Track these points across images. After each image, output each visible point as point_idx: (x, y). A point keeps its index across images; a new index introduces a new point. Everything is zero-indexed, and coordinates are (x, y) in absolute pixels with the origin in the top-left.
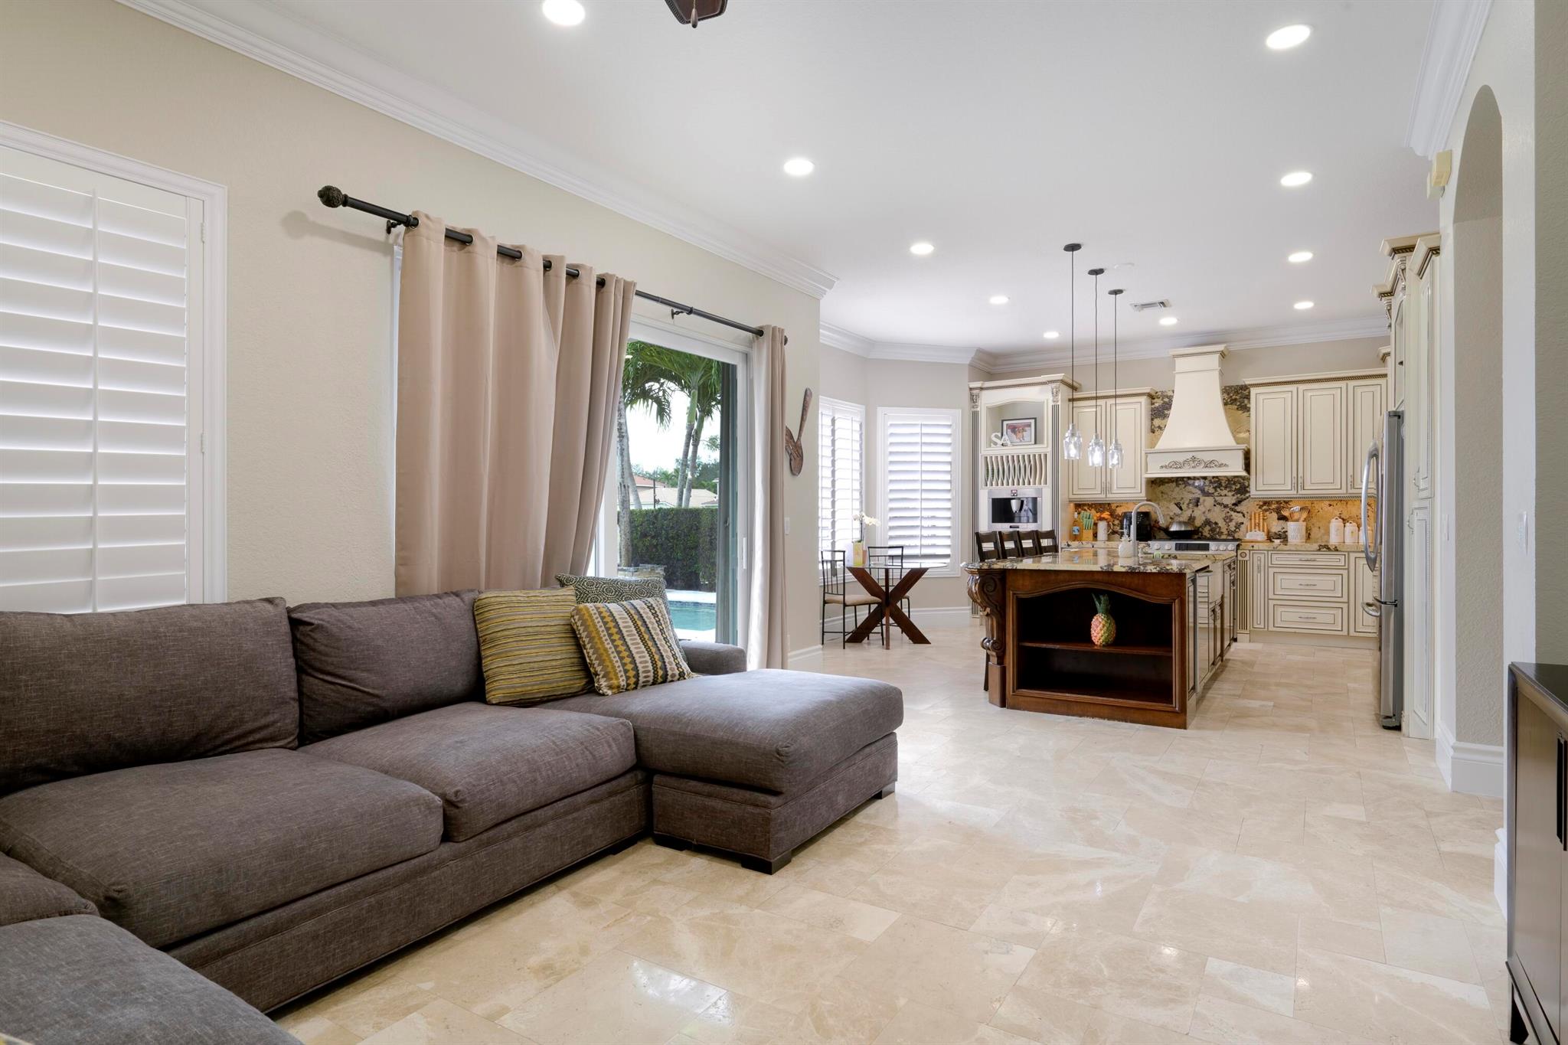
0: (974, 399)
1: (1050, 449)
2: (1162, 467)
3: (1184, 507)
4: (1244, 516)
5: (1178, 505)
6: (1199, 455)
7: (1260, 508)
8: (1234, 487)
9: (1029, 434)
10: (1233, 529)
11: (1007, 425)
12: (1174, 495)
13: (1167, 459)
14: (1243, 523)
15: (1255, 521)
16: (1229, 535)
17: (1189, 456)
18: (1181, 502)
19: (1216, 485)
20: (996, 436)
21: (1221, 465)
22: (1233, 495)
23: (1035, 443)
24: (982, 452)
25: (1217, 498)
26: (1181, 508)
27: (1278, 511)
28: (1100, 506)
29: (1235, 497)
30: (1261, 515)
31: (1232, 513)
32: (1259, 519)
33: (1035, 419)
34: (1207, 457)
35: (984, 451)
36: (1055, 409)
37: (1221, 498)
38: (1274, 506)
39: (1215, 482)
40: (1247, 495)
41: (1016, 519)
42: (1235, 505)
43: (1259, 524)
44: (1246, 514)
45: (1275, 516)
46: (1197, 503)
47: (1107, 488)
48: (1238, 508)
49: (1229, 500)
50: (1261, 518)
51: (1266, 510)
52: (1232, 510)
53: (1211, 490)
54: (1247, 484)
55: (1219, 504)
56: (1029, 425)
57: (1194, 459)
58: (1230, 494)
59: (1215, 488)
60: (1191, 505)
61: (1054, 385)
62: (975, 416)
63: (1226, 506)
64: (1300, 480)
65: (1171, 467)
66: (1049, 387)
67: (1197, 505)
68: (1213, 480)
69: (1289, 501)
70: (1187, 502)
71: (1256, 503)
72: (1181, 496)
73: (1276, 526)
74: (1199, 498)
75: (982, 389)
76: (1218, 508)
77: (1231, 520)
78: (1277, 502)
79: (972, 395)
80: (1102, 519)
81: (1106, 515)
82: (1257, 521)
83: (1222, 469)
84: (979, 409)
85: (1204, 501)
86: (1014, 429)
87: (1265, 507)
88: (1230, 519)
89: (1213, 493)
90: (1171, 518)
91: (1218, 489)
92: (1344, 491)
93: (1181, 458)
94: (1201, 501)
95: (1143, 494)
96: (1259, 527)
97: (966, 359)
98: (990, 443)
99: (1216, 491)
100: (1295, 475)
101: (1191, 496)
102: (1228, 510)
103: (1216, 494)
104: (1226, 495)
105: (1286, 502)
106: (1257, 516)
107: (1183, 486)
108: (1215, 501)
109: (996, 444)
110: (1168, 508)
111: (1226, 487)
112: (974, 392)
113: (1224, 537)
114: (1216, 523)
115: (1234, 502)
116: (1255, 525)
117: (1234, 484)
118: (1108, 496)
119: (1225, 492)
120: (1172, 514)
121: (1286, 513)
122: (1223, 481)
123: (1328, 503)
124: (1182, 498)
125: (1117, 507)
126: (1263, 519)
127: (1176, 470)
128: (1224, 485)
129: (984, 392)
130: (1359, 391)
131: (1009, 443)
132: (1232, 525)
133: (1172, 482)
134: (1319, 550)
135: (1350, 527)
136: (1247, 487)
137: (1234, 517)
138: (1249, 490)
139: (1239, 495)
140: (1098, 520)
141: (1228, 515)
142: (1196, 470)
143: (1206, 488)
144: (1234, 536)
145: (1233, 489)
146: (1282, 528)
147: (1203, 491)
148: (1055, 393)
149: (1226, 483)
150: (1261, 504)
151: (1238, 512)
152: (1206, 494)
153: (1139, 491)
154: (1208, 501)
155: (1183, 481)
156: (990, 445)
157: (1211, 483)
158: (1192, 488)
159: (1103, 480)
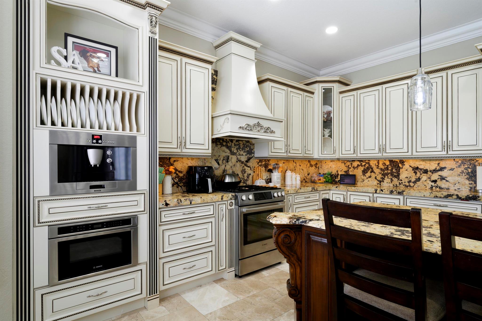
1: (146, 88)
2: (240, 127)
3: (220, 162)
5: (216, 160)
6: (262, 122)
7: (258, 164)
8: (246, 149)
9: (107, 65)
10: (246, 178)
11: (73, 42)
14: (251, 174)
15: (257, 173)
16: (244, 183)
17: (255, 121)
18: (219, 159)
19: (238, 147)
20: (59, 52)
21: (272, 132)
22: (246, 155)
24: (37, 67)
25: (239, 157)
26: (219, 164)
27: (266, 166)
29: (247, 157)
30: (259, 169)
31: (246, 167)
32: (259, 171)
33: (117, 48)
34: (265, 124)
35: (41, 68)
36: (153, 42)
38: (263, 163)
39: (237, 145)
40: (253, 155)
42: (247, 161)
44: (252, 168)
45: (264, 168)
46: (227, 159)
47: (181, 143)
48: (249, 164)
49: (244, 158)
50: (259, 170)
51: (260, 166)
52: (245, 165)
53: (235, 151)
54: (253, 146)
55: (239, 161)
57: (259, 124)
58: (244, 154)
59: (237, 149)
60: (224, 161)
61: (153, 11)
63: (242, 163)
66: (146, 11)
67: (228, 162)
68: (236, 143)
69: (270, 160)
70: (222, 159)
71: (256, 161)
72: (218, 154)
74: (229, 156)
76: (238, 164)
77: (245, 173)
78: (265, 160)
80: (169, 173)
81: (171, 169)
82: (258, 173)
83: (272, 135)
85: (232, 158)
86: (83, 52)
87: (260, 164)
88: (244, 171)
89: (236, 153)
91: (239, 150)
93: (252, 122)
94: (230, 158)
95: (210, 151)
99: (238, 151)
100: (286, 143)
101: (224, 154)
102: (243, 165)
103: (238, 154)
104: (242, 155)
105: (269, 161)
106: (257, 170)
107: (220, 146)
108: (237, 159)
109: (59, 64)
111: (242, 149)
115: (246, 159)
116: (257, 175)
117: (247, 147)
119: (242, 152)
121: (270, 167)
122: (241, 145)
124: (219, 156)
125: (175, 161)
126: (260, 171)
127: (248, 132)
128: (241, 147)
130: (307, 98)
131: (79, 67)
132: (246, 175)
134: (312, 191)
136: (252, 150)
137: (246, 170)
138: (253, 152)
139: (249, 155)
140: (166, 174)
141: (244, 168)
142: (259, 133)
143: (233, 149)
144: (246, 184)
145: (246, 151)
146: (267, 177)
147: (231, 151)
148: (154, 23)
149: (243, 146)
150: (258, 161)
151: (248, 167)
152: (233, 153)
153: (207, 148)
154: (233, 159)
155: (220, 142)
156: (49, 62)
157: (235, 145)
158: (224, 148)
159: (179, 135)
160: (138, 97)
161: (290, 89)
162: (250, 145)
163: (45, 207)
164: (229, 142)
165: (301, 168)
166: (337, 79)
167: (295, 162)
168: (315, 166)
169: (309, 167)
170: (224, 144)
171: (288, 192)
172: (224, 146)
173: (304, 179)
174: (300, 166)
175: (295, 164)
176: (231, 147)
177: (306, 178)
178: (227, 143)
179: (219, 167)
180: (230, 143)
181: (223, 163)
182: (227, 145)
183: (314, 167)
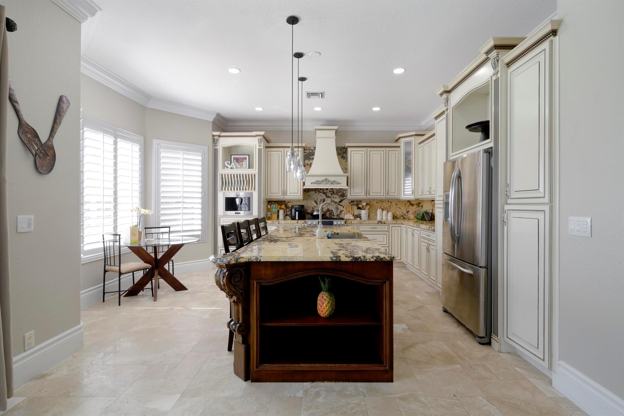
0: (215, 142)
1: (257, 171)
2: (312, 183)
3: (318, 203)
4: (343, 207)
5: (315, 201)
6: (329, 178)
7: (350, 203)
8: (339, 194)
9: (246, 163)
10: (339, 213)
11: (234, 157)
12: (314, 197)
13: (314, 179)
14: (343, 211)
15: (348, 209)
18: (317, 200)
19: (332, 192)
20: (228, 163)
21: (338, 183)
22: (339, 198)
23: (249, 168)
24: (220, 171)
25: (333, 199)
26: (317, 204)
27: (357, 205)
28: (280, 203)
29: (340, 199)
30: (350, 207)
31: (339, 206)
32: (350, 209)
33: (249, 155)
34: (331, 179)
35: (221, 171)
36: (260, 150)
37: (334, 199)
38: (355, 203)
39: (331, 191)
40: (345, 198)
41: (239, 209)
42: (340, 202)
43: (350, 211)
45: (356, 207)
46: (324, 201)
47: (285, 193)
48: (341, 204)
49: (337, 200)
50: (350, 208)
51: (352, 205)
52: (339, 204)
53: (330, 195)
54: (344, 193)
55: (333, 201)
56: (246, 159)
57: (326, 180)
58: (338, 197)
59: (331, 194)
60: (321, 202)
61: (259, 138)
62: (215, 152)
63: (336, 203)
64: (368, 192)
65: (316, 183)
66: (257, 138)
68: (331, 190)
69: (361, 201)
70: (319, 201)
71: (348, 201)
73: (356, 212)
74: (325, 199)
75: (219, 136)
76: (333, 203)
77: (338, 209)
78: (357, 201)
79: (214, 140)
80: (281, 209)
81: (283, 206)
82: (349, 210)
83: (338, 185)
84: (218, 147)
85: (327, 200)
86: (237, 160)
87: (352, 203)
88: (337, 209)
89: (331, 197)
90: (313, 208)
91: (333, 195)
92: (384, 197)
93: (320, 179)
94: (326, 200)
95: (302, 196)
96: (350, 212)
97: (211, 118)
98: (224, 167)
99: (332, 195)
100: (366, 189)
101: (321, 198)
102: (337, 204)
103: (332, 197)
104: (336, 198)
105: (360, 201)
106: (349, 207)
108: (332, 200)
109: (227, 167)
110: (311, 203)
111: (336, 194)
112: (216, 137)
113: (335, 217)
114: (332, 211)
115: (339, 201)
116: (348, 211)
117: (340, 192)
118: (285, 197)
119: (335, 196)
120: (313, 206)
121: (360, 206)
122: (335, 191)
123: (376, 202)
124: (317, 199)
125: (288, 202)
127: (318, 185)
128: (335, 193)
129: (221, 139)
130: (390, 152)
131: (234, 167)
132: (339, 211)
133: (313, 191)
135: (385, 212)
136: (345, 194)
137: (339, 208)
138: (345, 195)
139: (341, 198)
140: (279, 209)
141: (337, 207)
143: (328, 194)
144: (339, 217)
145: (339, 195)
146: (359, 213)
147: (326, 195)
148: (260, 142)
149: (336, 192)
150: (350, 202)
151: (341, 206)
152: (328, 197)
153: (300, 195)
154: (328, 201)
155: (318, 190)
156: (224, 168)
157: (330, 191)
158: (322, 194)
159: (283, 189)
160: (255, 175)
162: (343, 191)
163: (222, 219)
164: (325, 190)
165: (397, 206)
166: (414, 133)
167: (390, 202)
168: (417, 205)
169: (409, 206)
170: (321, 191)
172: (321, 192)
173: (402, 216)
174: (397, 205)
175: (390, 204)
176: (326, 193)
177: (405, 215)
178: (323, 190)
179: (317, 206)
180: (326, 190)
181: (320, 203)
182: (324, 192)
183: (415, 206)
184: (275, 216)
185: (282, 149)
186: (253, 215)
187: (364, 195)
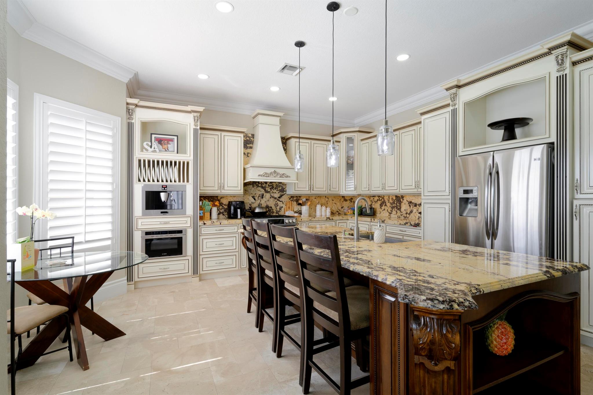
0: (130, 113)
1: (192, 158)
2: (259, 175)
3: (256, 198)
4: (283, 203)
5: (253, 197)
6: (278, 170)
7: (290, 199)
8: (279, 188)
9: (172, 146)
10: (278, 210)
11: (155, 137)
12: (252, 192)
13: (262, 171)
14: (282, 207)
15: (288, 206)
16: (277, 213)
17: (273, 170)
18: (255, 196)
19: (271, 187)
20: (147, 144)
21: (287, 177)
22: (279, 193)
23: (177, 153)
24: (137, 154)
25: (272, 194)
26: (255, 199)
27: (297, 201)
28: (212, 199)
29: (279, 194)
30: (290, 203)
31: (278, 202)
32: (290, 205)
33: (177, 136)
34: (281, 171)
35: (138, 154)
36: (195, 131)
37: (273, 194)
38: (295, 199)
39: (271, 186)
40: (285, 193)
42: (279, 197)
43: (290, 207)
44: (284, 202)
45: (295, 203)
46: (262, 197)
47: (221, 187)
48: (281, 199)
49: (277, 195)
50: (290, 204)
51: (292, 201)
52: (278, 200)
53: (269, 190)
54: (284, 187)
55: (272, 197)
56: (172, 140)
57: (275, 172)
58: (277, 192)
59: (271, 189)
60: (260, 198)
61: (195, 114)
62: (130, 127)
63: (275, 198)
64: (312, 187)
65: (264, 176)
66: (192, 115)
67: (263, 198)
68: (270, 185)
70: (258, 196)
71: (288, 197)
72: (255, 193)
73: (296, 208)
74: (263, 194)
75: (137, 106)
76: (272, 199)
77: (278, 206)
78: (296, 196)
79: (128, 110)
80: (215, 206)
81: (217, 203)
82: (289, 206)
83: (288, 179)
84: (133, 121)
85: (266, 195)
86: (160, 141)
87: (291, 199)
88: (276, 205)
89: (270, 192)
90: (250, 205)
91: (272, 189)
92: (326, 192)
93: (269, 171)
94: (264, 195)
95: (242, 191)
96: (290, 209)
97: (125, 79)
98: (143, 148)
99: (271, 190)
100: (310, 184)
101: (259, 193)
102: (276, 200)
103: (271, 192)
104: (275, 193)
105: (300, 197)
106: (289, 204)
107: (256, 187)
108: (271, 196)
109: (147, 150)
110: (248, 199)
111: (275, 189)
112: (131, 107)
113: (274, 214)
114: (271, 207)
115: (279, 196)
116: (288, 207)
117: (279, 187)
118: (222, 191)
119: (275, 191)
120: (250, 202)
121: (301, 202)
122: (274, 185)
123: (314, 197)
124: (256, 194)
125: (221, 198)
126: (291, 205)
127: (265, 178)
128: (274, 187)
129: (138, 110)
131: (157, 150)
132: (278, 208)
133: (251, 184)
134: (326, 220)
135: (324, 208)
136: (285, 189)
137: (279, 204)
138: (285, 190)
139: (281, 193)
140: (213, 206)
141: (276, 203)
142: (276, 178)
143: (267, 189)
144: (279, 214)
145: (279, 190)
146: (298, 209)
147: (265, 190)
148: (196, 120)
149: (276, 186)
150: (290, 197)
151: (281, 201)
152: (267, 192)
153: (240, 189)
154: (268, 196)
155: (256, 184)
156: (142, 151)
157: (269, 186)
158: (260, 188)
159: (219, 182)
160: (188, 163)
161: (313, 142)
162: (282, 186)
163: (140, 221)
164: (263, 184)
165: (334, 202)
166: (357, 129)
167: (327, 197)
168: (350, 201)
169: (343, 202)
170: (260, 185)
171: (302, 220)
172: (259, 186)
173: (338, 212)
174: (333, 200)
175: (327, 199)
176: (265, 187)
177: (340, 211)
178: (262, 184)
179: (255, 202)
180: (265, 184)
181: (258, 199)
182: (262, 186)
183: (349, 201)
184: (207, 215)
185: (218, 133)
186: (187, 214)
187: (308, 190)
